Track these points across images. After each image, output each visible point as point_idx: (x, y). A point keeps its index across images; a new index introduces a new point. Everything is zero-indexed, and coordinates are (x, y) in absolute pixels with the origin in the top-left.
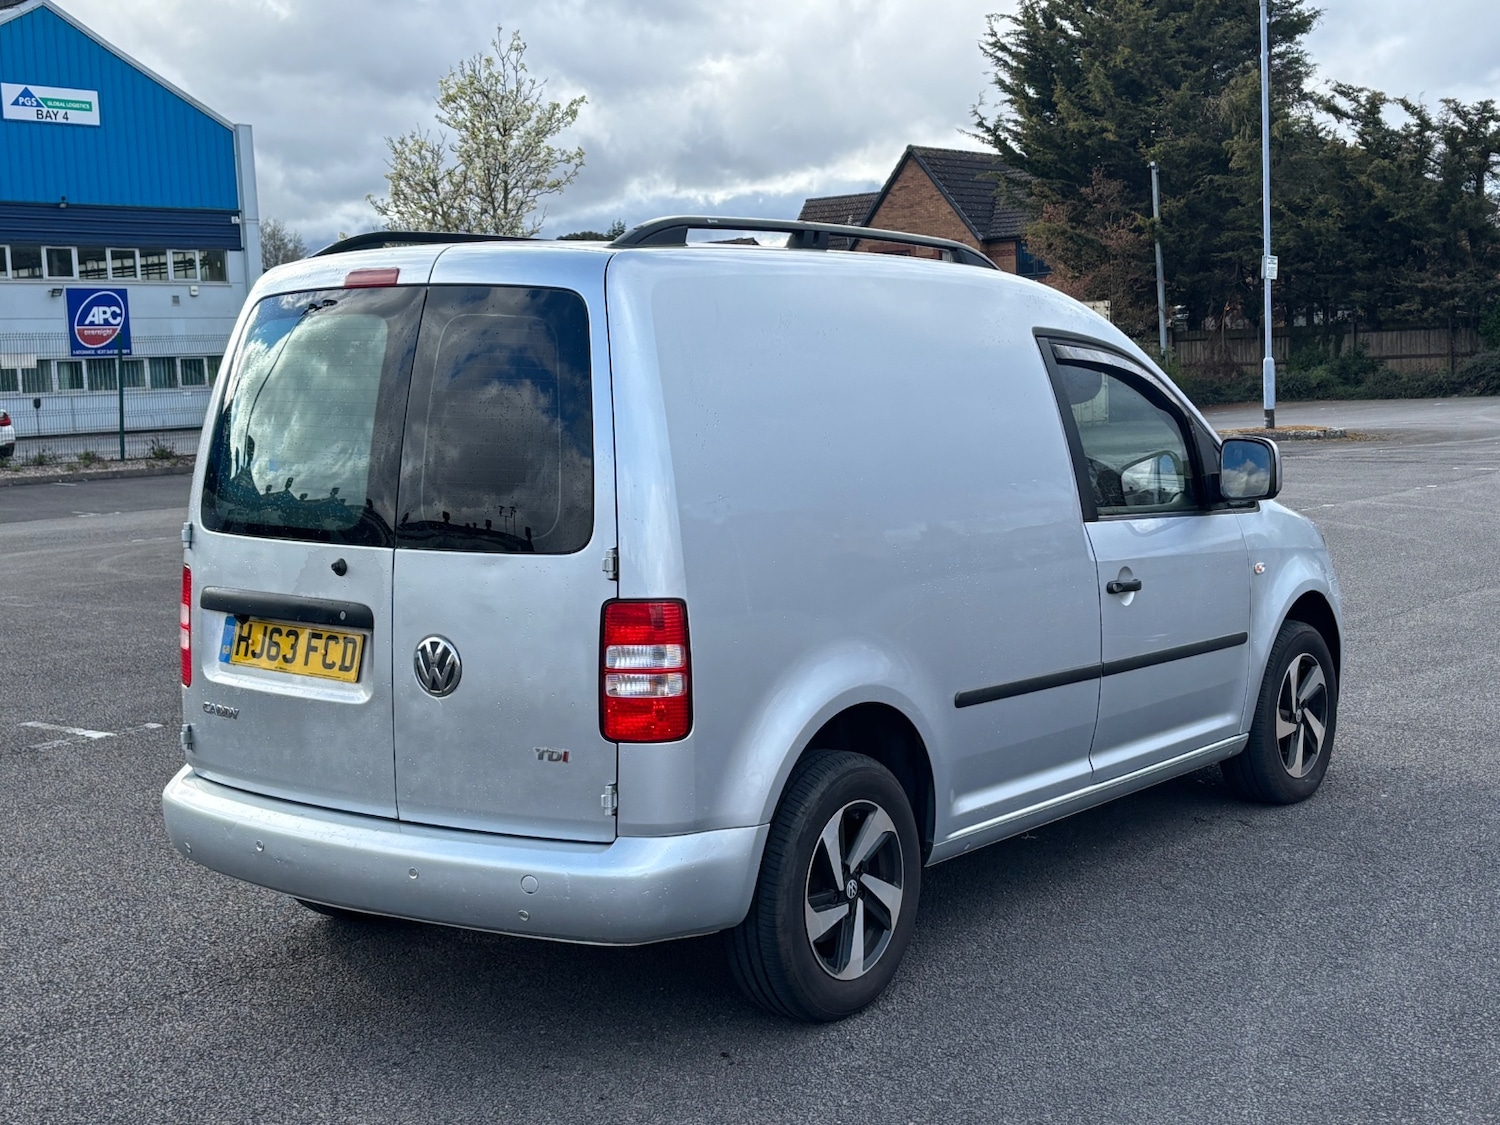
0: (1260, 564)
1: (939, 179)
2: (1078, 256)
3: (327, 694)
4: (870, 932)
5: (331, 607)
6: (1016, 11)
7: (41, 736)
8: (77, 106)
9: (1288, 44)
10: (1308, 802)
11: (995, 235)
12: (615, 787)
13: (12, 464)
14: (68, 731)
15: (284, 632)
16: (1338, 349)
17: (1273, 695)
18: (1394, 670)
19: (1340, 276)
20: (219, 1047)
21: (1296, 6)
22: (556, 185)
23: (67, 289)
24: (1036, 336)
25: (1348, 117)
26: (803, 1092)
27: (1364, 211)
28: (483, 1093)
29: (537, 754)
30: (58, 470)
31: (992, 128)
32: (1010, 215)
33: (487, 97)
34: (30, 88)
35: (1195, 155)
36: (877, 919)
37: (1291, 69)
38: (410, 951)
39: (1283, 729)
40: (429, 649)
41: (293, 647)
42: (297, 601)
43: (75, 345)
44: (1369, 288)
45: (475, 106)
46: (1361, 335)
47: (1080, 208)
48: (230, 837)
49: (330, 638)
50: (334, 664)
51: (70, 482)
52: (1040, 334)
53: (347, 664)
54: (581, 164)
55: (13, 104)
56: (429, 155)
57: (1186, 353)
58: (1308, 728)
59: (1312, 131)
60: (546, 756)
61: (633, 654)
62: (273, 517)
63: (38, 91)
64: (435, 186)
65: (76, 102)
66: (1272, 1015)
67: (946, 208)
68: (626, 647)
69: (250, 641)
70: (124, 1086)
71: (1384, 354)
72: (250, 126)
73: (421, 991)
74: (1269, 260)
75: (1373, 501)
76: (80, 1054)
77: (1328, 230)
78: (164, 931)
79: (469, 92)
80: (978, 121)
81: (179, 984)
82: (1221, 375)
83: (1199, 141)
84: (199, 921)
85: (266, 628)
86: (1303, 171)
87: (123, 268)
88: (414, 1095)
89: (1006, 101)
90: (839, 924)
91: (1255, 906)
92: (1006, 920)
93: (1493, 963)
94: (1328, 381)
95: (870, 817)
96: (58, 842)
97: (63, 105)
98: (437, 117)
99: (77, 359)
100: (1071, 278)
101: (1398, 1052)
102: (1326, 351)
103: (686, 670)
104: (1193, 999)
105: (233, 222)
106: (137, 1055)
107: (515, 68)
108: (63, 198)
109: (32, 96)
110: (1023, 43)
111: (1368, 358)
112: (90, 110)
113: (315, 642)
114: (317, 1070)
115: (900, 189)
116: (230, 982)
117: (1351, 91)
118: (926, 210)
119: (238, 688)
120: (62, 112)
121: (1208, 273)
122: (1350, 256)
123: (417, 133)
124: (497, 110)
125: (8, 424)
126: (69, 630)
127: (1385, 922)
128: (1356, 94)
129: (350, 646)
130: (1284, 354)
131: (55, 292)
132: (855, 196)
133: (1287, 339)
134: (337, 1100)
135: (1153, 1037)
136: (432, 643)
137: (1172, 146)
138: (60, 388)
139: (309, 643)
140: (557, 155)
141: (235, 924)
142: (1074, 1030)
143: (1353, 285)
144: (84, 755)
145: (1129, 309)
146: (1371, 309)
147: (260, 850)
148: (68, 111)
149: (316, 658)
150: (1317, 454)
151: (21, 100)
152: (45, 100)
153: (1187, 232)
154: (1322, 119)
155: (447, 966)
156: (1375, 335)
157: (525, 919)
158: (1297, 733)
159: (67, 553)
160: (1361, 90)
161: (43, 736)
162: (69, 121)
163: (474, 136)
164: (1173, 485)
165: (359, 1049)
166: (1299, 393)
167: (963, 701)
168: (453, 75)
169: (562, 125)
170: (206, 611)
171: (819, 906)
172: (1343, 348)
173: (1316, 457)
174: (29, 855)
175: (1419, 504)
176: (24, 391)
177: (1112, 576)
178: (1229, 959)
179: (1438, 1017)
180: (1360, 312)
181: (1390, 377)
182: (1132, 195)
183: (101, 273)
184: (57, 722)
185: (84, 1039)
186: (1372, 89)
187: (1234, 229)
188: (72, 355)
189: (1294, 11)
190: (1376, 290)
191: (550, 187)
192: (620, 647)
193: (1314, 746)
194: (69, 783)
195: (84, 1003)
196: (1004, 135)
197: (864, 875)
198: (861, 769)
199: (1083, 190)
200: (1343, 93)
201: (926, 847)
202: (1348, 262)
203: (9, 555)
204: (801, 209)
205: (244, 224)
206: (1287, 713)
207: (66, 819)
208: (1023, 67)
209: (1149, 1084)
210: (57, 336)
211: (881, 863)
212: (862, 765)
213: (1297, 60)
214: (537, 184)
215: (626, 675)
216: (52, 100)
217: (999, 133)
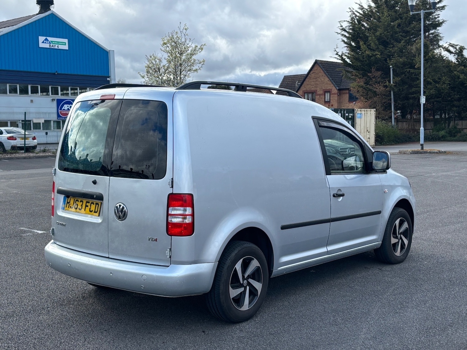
0: (386, 190)
1: (325, 70)
2: (367, 94)
3: (90, 219)
4: (251, 297)
5: (92, 194)
6: (349, 19)
7: (24, 232)
8: (62, 43)
9: (435, 30)
10: (401, 264)
11: (342, 88)
12: (170, 249)
13: (36, 151)
14: (32, 231)
15: (79, 201)
16: (449, 126)
17: (390, 230)
18: (440, 225)
19: (450, 103)
20: (55, 323)
21: (438, 18)
22: (196, 70)
23: (57, 99)
24: (313, 119)
25: (453, 53)
26: (224, 343)
27: (457, 82)
28: (129, 339)
29: (148, 239)
30: (50, 154)
31: (341, 55)
32: (347, 82)
33: (176, 43)
34: (47, 38)
35: (404, 64)
36: (253, 292)
37: (436, 38)
38: (118, 298)
39: (394, 241)
40: (118, 206)
41: (82, 206)
42: (83, 192)
43: (58, 116)
44: (459, 107)
45: (172, 46)
46: (456, 121)
47: (368, 80)
48: (61, 261)
49: (92, 203)
50: (92, 211)
51: (53, 157)
52: (314, 118)
53: (96, 211)
54: (204, 64)
55: (42, 43)
56: (158, 61)
57: (401, 126)
58: (402, 241)
59: (441, 57)
60: (151, 239)
61: (177, 210)
62: (81, 167)
63: (50, 39)
64: (159, 70)
65: (61, 42)
66: (372, 326)
67: (327, 79)
68: (175, 207)
69: (70, 203)
70: (25, 333)
71: (463, 127)
72: (114, 51)
73: (118, 310)
74: (422, 97)
75: (449, 173)
76: (14, 324)
77: (445, 88)
78: (47, 289)
79: (170, 42)
80: (336, 53)
81: (48, 305)
82: (412, 133)
83: (406, 60)
84: (58, 287)
85: (74, 200)
86: (438, 69)
87: (74, 93)
88: (108, 339)
89: (345, 47)
90: (241, 293)
91: (376, 294)
92: (299, 295)
93: (445, 313)
94: (445, 135)
95: (252, 261)
96: (22, 263)
97: (57, 43)
98: (161, 49)
99: (59, 120)
100: (365, 101)
101: (407, 338)
102: (445, 126)
103: (193, 215)
104: (349, 320)
105: (108, 80)
106: (30, 325)
107: (185, 35)
108: (56, 71)
109: (48, 40)
110: (350, 29)
111: (458, 129)
112: (65, 45)
113: (87, 204)
114: (82, 331)
115: (313, 73)
116: (63, 305)
117: (454, 45)
118: (321, 80)
119: (66, 217)
120: (57, 45)
121: (408, 101)
122: (452, 97)
123: (155, 54)
124: (179, 48)
125: (35, 139)
126: (40, 201)
127: (415, 300)
128: (455, 46)
129: (97, 205)
130: (432, 127)
131: (53, 100)
132: (299, 75)
133: (433, 122)
134: (86, 340)
135: (334, 331)
136: (119, 205)
137: (398, 61)
138: (54, 129)
139: (86, 204)
140: (197, 61)
141: (68, 288)
142: (310, 328)
143: (454, 106)
144: (36, 238)
145: (383, 112)
146: (459, 113)
147: (69, 265)
148: (59, 45)
149: (88, 209)
150: (435, 158)
151: (45, 41)
152: (52, 42)
153: (401, 88)
154: (445, 54)
155: (127, 303)
156: (461, 121)
157: (143, 288)
158: (398, 242)
159: (46, 178)
160: (457, 45)
161: (25, 232)
162: (59, 48)
163: (172, 55)
164: (360, 165)
165: (96, 326)
166: (436, 139)
167: (283, 228)
168: (166, 36)
169: (198, 52)
170: (59, 195)
171: (233, 288)
172: (450, 125)
173: (435, 159)
174: (12, 266)
175: (463, 174)
176: (43, 130)
177: (335, 192)
178: (363, 309)
179: (423, 329)
180: (456, 114)
181: (465, 135)
182: (385, 76)
183: (67, 94)
184: (30, 228)
185: (16, 320)
186: (460, 45)
187: (416, 87)
188: (58, 119)
189: (437, 20)
190: (461, 107)
191: (194, 71)
192: (173, 208)
193: (404, 246)
194: (29, 246)
195: (19, 310)
196: (344, 57)
197: (249, 279)
198: (249, 247)
199: (369, 74)
200: (452, 46)
201: (271, 272)
202: (452, 99)
203: (29, 179)
204: (283, 79)
205: (111, 80)
206: (395, 236)
207: (26, 256)
208: (350, 36)
209: (329, 345)
210: (53, 113)
211: (255, 275)
212: (249, 246)
213: (437, 35)
214: (190, 70)
215: (175, 216)
216: (54, 42)
217: (343, 56)
